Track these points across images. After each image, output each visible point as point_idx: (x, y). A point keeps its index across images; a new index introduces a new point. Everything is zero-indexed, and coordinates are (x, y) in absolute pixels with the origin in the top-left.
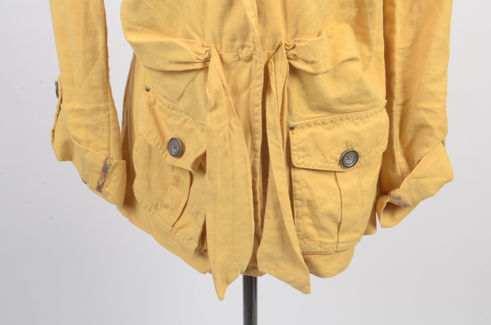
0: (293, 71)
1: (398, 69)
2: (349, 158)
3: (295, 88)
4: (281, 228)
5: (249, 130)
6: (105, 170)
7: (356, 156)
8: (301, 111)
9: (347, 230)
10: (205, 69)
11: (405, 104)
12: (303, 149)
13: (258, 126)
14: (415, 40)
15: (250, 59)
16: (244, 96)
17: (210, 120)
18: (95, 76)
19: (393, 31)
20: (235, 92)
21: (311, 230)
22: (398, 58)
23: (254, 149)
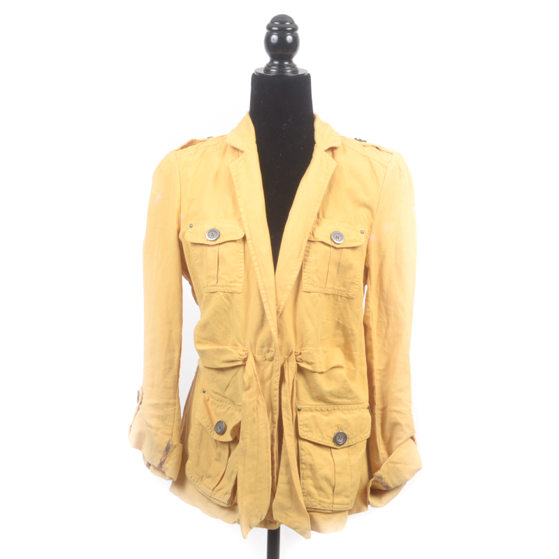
0: (300, 370)
1: (377, 384)
2: (340, 439)
3: (301, 381)
4: (290, 483)
5: (270, 408)
6: (167, 449)
7: (345, 437)
8: (306, 400)
9: (339, 494)
10: (244, 365)
11: (384, 409)
12: (306, 425)
13: (276, 404)
14: (388, 365)
15: (272, 359)
16: (267, 384)
17: (245, 397)
18: (169, 381)
19: (372, 357)
20: (263, 381)
21: (313, 490)
22: (377, 376)
23: (273, 422)
